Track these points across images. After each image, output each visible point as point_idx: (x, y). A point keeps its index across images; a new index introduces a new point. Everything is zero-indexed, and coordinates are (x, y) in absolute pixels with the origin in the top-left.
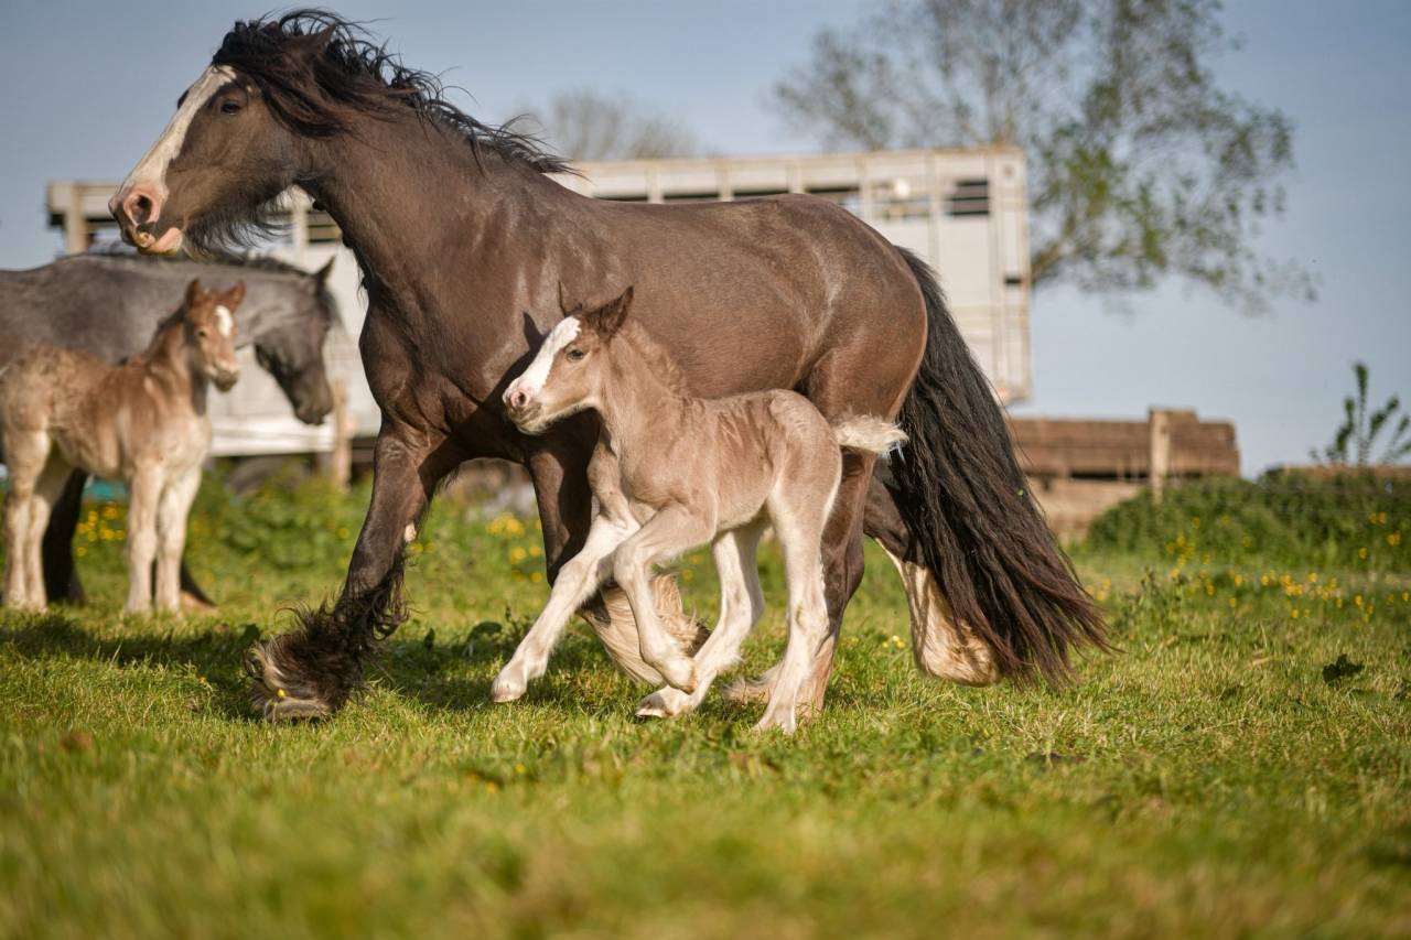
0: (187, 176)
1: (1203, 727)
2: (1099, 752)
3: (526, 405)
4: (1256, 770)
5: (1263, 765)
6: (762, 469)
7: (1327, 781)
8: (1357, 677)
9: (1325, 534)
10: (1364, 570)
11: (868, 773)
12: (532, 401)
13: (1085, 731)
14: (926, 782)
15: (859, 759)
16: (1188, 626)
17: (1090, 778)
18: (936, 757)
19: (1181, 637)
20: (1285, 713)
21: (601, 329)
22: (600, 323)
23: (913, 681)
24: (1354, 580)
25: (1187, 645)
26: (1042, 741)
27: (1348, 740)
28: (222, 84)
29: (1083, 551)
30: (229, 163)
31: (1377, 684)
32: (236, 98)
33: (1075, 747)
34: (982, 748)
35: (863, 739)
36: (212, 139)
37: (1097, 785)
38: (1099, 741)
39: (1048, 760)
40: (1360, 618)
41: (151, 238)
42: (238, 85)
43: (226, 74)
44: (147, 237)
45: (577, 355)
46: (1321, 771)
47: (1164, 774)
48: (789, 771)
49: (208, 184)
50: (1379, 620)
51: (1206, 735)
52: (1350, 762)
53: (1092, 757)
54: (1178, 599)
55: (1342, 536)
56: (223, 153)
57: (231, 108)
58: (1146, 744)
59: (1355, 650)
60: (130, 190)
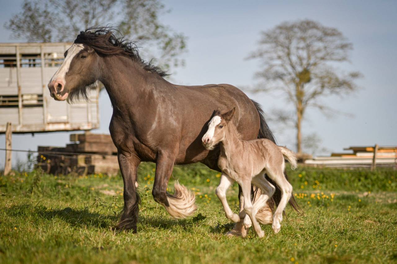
0: (70, 78)
1: (152, 237)
2: (117, 246)
3: (209, 142)
4: (168, 251)
5: (171, 249)
6: (262, 159)
7: (191, 254)
8: (204, 221)
9: (196, 174)
10: (208, 186)
11: (36, 254)
12: (211, 141)
13: (113, 239)
14: (56, 256)
15: (33, 249)
16: (149, 205)
17: (113, 255)
18: (61, 248)
19: (147, 208)
20: (179, 233)
21: (226, 120)
22: (226, 118)
23: (55, 223)
24: (205, 189)
25: (149, 210)
26: (98, 243)
27: (199, 242)
28: (80, 50)
29: (116, 180)
30: (82, 73)
31: (210, 223)
32: (85, 54)
33: (109, 244)
34: (77, 245)
35: (35, 243)
36: (77, 66)
37: (115, 257)
38: (117, 243)
39: (99, 249)
40: (206, 202)
41: (61, 96)
42: (85, 50)
43: (81, 47)
44: (60, 96)
45: (221, 127)
46: (189, 252)
47: (138, 253)
48: (8, 254)
49: (76, 79)
50: (212, 202)
51: (153, 240)
52: (199, 249)
53: (114, 248)
54: (146, 195)
55: (202, 175)
56: (81, 70)
57: (83, 57)
58: (133, 243)
59: (203, 212)
60: (56, 82)
